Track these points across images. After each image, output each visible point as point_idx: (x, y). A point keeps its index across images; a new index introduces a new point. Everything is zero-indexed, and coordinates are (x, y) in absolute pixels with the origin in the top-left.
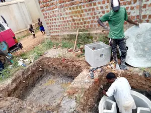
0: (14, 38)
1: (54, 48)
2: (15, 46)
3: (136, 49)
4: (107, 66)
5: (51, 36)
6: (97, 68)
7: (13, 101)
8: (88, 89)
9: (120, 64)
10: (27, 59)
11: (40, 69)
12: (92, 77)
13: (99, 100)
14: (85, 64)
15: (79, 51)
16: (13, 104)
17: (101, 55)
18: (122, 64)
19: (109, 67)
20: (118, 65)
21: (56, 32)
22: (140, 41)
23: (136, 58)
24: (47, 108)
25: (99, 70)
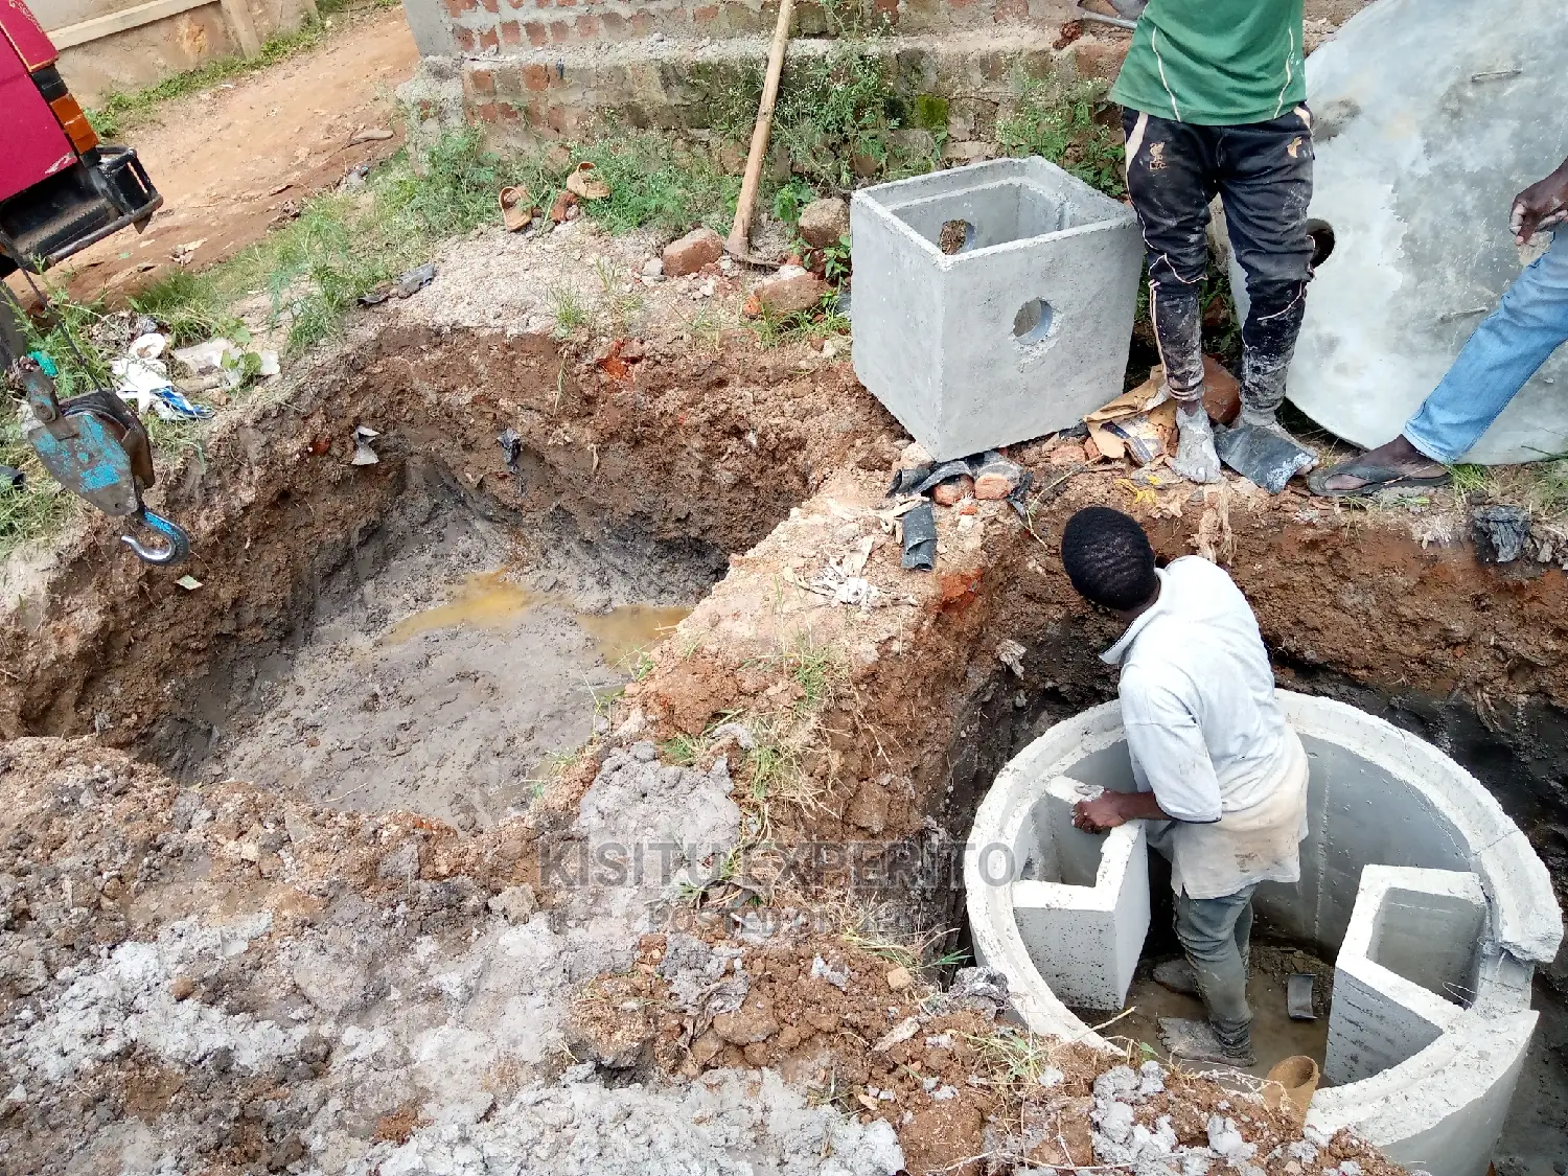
0: (50, 85)
1: (516, 218)
2: (70, 185)
3: (1419, 257)
4: (1083, 433)
5: (480, 79)
6: (976, 460)
7: (75, 775)
8: (871, 676)
9: (1225, 420)
10: (205, 334)
11: (365, 457)
12: (919, 552)
13: (979, 784)
14: (848, 414)
15: (790, 273)
16: (66, 803)
17: (1031, 317)
18: (1247, 416)
19: (1108, 444)
20: (1197, 429)
21: (534, 30)
22: (1472, 165)
23: (1413, 352)
24: (427, 858)
25: (998, 476)
